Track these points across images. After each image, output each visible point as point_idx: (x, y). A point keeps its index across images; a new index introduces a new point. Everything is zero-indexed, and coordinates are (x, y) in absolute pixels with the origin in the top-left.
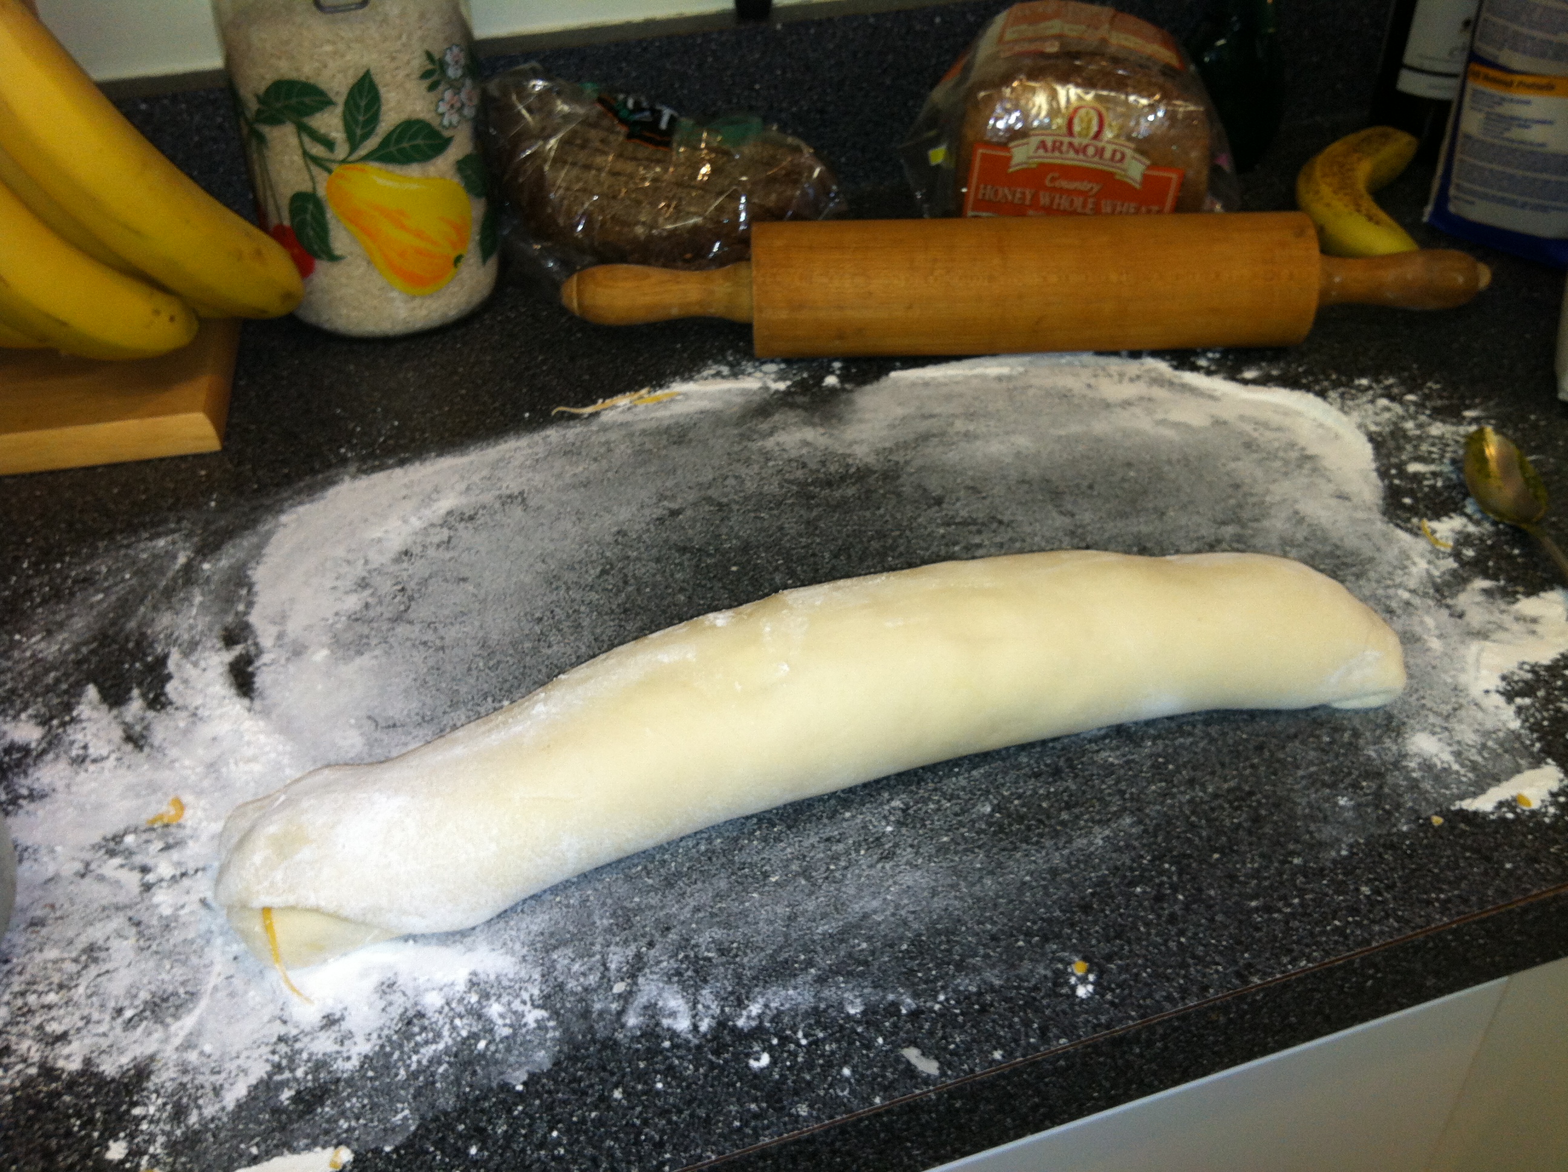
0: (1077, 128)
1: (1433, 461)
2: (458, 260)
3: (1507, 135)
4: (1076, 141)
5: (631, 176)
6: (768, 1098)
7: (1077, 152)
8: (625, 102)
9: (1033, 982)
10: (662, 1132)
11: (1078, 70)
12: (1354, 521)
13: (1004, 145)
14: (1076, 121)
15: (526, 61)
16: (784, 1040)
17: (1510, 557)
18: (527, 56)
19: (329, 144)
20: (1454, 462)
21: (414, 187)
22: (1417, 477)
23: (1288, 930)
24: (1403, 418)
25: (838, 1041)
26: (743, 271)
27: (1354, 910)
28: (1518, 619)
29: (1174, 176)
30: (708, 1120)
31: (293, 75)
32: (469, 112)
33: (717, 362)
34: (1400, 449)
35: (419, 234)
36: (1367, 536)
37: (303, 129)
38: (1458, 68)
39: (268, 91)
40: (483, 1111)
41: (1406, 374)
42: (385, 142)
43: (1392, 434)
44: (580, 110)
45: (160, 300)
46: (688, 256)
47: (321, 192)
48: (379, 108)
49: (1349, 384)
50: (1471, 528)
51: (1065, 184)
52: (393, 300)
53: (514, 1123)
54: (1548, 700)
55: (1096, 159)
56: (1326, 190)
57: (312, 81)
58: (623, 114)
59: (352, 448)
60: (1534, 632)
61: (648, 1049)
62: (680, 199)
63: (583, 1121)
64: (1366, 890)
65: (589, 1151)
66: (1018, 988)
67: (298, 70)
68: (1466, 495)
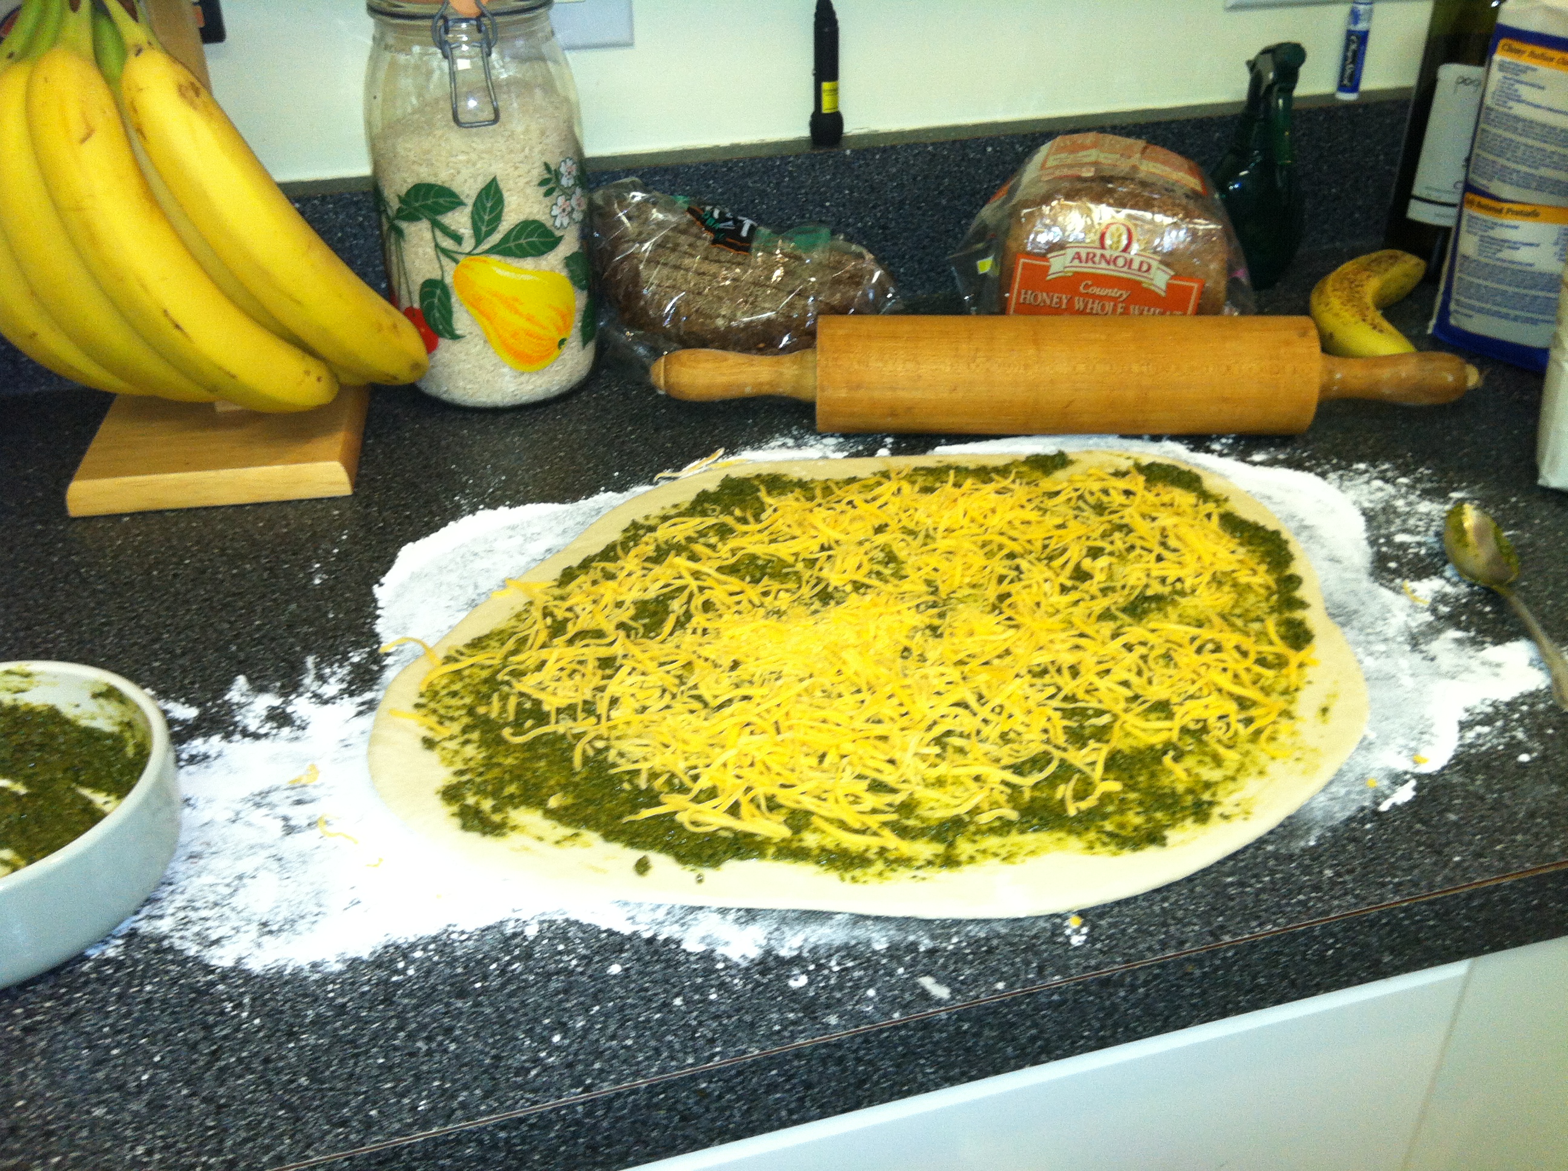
0: (1108, 242)
1: (1419, 533)
2: (562, 342)
3: (1500, 255)
4: (1107, 253)
5: (715, 276)
6: (805, 1009)
7: (1108, 263)
8: (712, 212)
9: (1034, 931)
10: (714, 1031)
11: (1111, 192)
12: (1343, 580)
13: (1043, 256)
14: (1107, 236)
15: (627, 176)
16: (820, 967)
17: (1482, 614)
18: (628, 172)
19: (458, 239)
20: (1438, 534)
21: (527, 277)
22: (1403, 546)
23: (1257, 901)
24: (1395, 497)
25: (865, 969)
26: (808, 355)
27: (1317, 888)
28: (1483, 663)
29: (1196, 286)
30: (752, 1025)
31: (432, 180)
32: (578, 216)
33: (783, 435)
34: (1389, 522)
35: (529, 318)
36: (1353, 592)
37: (436, 225)
38: (1455, 199)
39: (408, 193)
40: (565, 1009)
41: (1400, 461)
42: (506, 238)
43: (1384, 509)
44: (672, 218)
45: (311, 364)
46: (761, 345)
47: (448, 280)
48: (501, 211)
49: (1348, 468)
50: (1449, 589)
51: (1097, 291)
52: (503, 375)
53: (592, 1021)
54: (1504, 730)
55: (1125, 269)
56: (1335, 303)
57: (447, 185)
58: (710, 222)
59: (465, 496)
60: (1497, 675)
61: (705, 970)
62: (757, 297)
63: (648, 1020)
64: (1328, 873)
65: (653, 1043)
66: (1021, 936)
67: (436, 175)
68: (1446, 562)
